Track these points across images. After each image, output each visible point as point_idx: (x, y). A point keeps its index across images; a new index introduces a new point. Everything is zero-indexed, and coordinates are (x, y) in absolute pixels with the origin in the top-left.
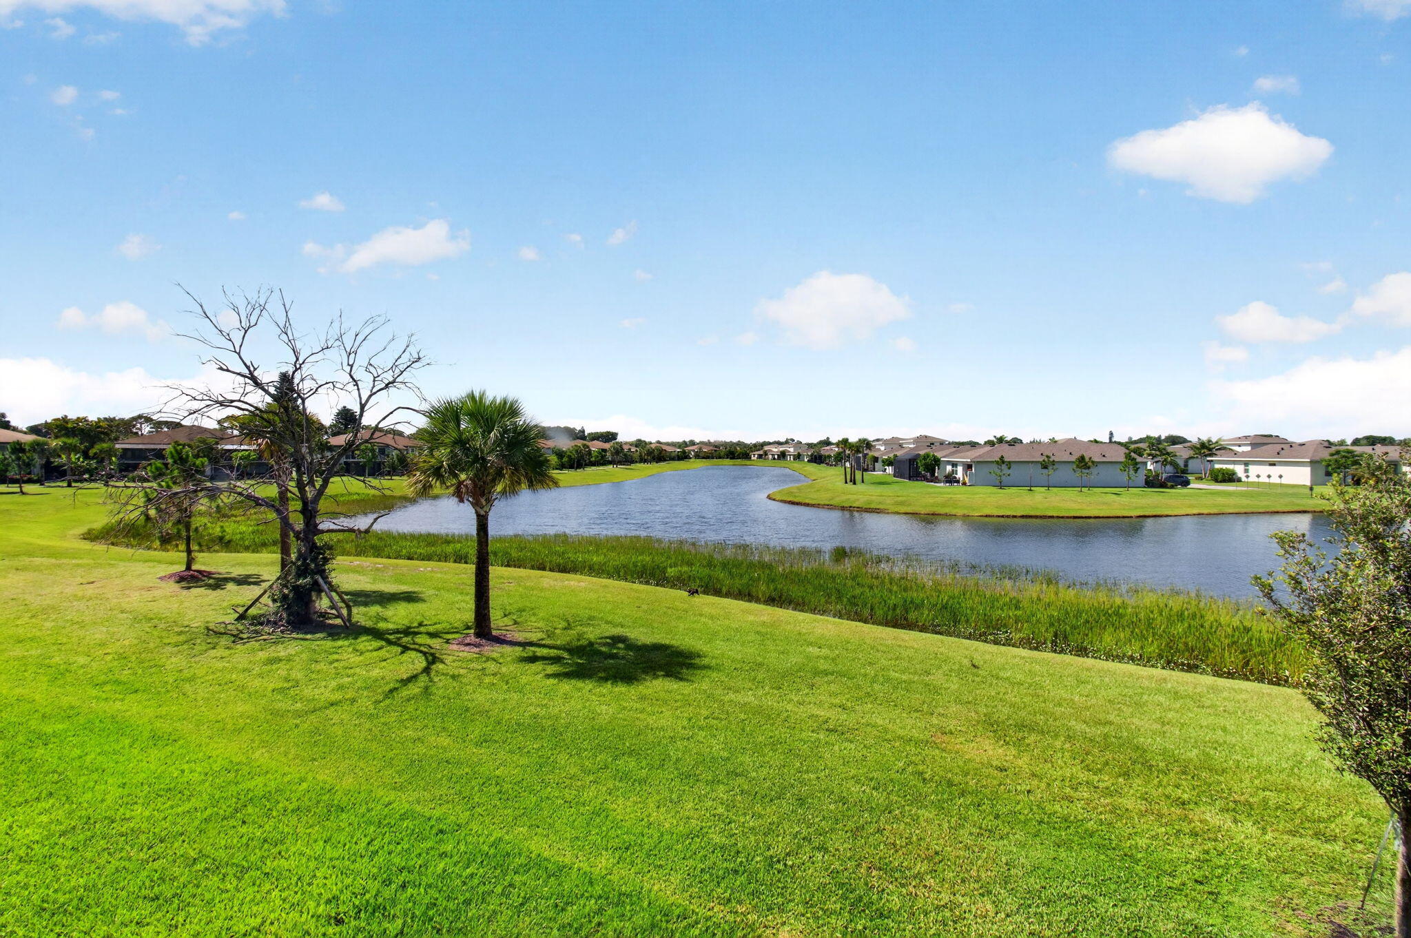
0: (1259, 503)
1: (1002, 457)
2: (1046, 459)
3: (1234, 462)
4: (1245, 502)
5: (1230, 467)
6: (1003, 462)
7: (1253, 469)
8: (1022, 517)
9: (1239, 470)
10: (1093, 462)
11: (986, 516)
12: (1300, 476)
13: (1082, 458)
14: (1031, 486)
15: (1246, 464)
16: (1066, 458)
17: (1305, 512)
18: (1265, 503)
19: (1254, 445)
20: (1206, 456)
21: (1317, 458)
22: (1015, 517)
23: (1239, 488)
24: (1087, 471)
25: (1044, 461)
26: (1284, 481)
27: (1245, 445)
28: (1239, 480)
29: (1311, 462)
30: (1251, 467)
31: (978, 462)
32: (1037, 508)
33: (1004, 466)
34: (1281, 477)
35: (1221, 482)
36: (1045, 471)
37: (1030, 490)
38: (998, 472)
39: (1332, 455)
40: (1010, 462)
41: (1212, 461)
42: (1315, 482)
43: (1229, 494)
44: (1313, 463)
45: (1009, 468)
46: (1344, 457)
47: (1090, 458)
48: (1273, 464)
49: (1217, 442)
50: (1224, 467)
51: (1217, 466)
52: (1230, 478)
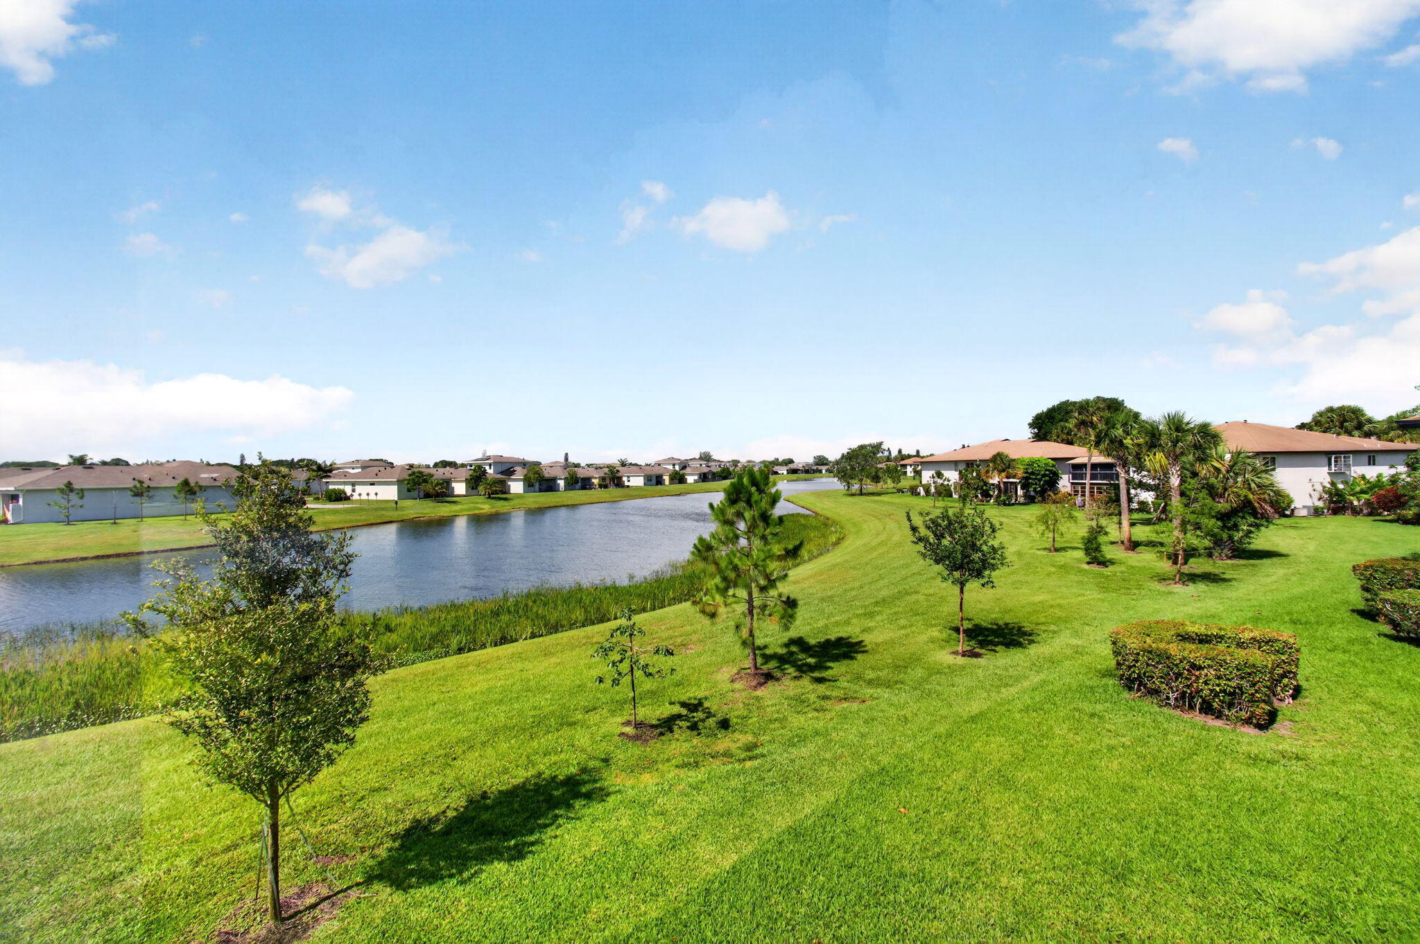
0: (359, 518)
1: (70, 483)
2: (138, 485)
3: (345, 483)
4: (349, 517)
5: (341, 487)
6: (72, 490)
7: (359, 489)
8: (97, 557)
9: (348, 489)
10: (201, 487)
11: (35, 563)
12: (389, 493)
13: (186, 483)
14: (115, 519)
15: (353, 484)
16: (169, 483)
17: (391, 522)
18: (363, 518)
19: (363, 468)
20: (322, 478)
21: (401, 478)
22: (86, 559)
23: (346, 506)
24: (193, 497)
25: (135, 487)
26: (379, 497)
27: (357, 468)
28: (347, 498)
29: (398, 481)
30: (358, 488)
31: (28, 491)
32: (122, 545)
33: (73, 496)
34: (376, 494)
35: (334, 501)
36: (138, 499)
37: (115, 523)
38: (64, 503)
39: (410, 475)
40: (82, 490)
41: (328, 482)
42: (401, 496)
43: (336, 512)
44: (400, 482)
45: (82, 498)
46: (417, 477)
47: (197, 483)
48: (372, 484)
49: (331, 465)
50: (336, 487)
51: (331, 487)
52: (340, 497)
